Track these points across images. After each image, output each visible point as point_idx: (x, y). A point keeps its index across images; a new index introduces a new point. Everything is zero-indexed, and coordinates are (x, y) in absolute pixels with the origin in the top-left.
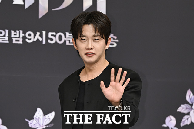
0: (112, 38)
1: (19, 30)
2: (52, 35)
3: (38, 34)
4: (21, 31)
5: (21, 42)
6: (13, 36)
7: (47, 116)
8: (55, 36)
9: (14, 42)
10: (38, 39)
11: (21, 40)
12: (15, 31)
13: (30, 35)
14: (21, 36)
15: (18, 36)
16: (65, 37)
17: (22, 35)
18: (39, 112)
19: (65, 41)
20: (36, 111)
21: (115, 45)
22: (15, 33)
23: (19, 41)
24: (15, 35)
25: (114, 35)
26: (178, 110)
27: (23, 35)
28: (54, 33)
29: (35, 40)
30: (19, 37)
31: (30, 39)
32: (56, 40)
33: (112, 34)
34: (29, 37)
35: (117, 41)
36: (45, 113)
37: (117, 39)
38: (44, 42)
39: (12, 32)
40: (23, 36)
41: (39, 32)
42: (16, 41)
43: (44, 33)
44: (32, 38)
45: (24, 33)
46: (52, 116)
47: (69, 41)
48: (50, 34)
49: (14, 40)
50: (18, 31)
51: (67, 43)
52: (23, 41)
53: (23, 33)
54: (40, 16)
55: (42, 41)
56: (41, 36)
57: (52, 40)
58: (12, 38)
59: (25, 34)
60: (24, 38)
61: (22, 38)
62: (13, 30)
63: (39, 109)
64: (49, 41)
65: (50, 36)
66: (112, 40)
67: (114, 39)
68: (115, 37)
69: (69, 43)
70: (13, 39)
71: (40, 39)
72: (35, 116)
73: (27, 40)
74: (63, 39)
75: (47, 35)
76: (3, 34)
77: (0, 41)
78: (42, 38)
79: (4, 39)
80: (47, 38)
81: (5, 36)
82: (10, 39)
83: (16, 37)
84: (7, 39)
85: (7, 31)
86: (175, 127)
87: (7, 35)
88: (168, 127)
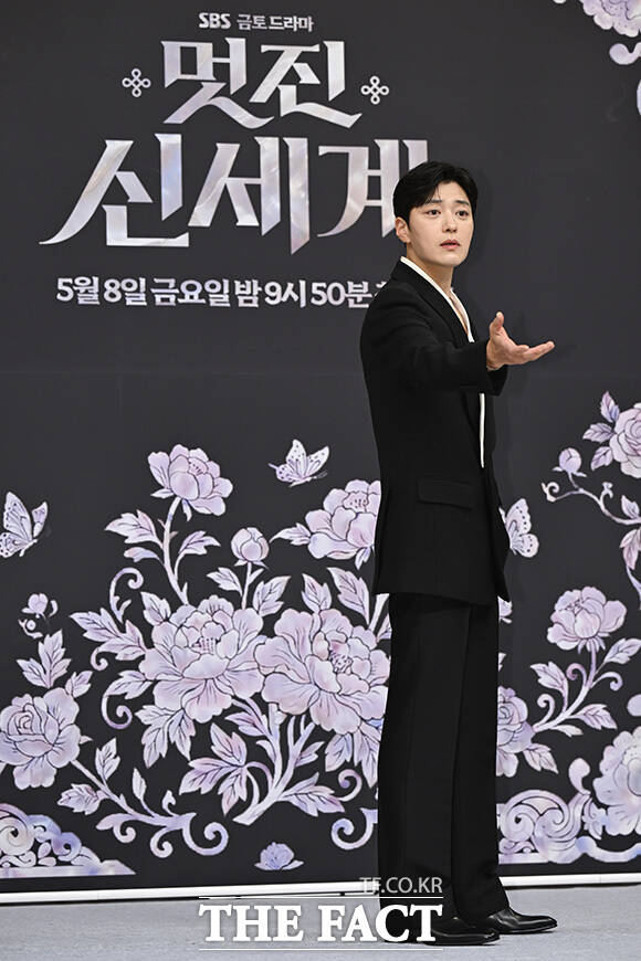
1: (250, 280)
2: (319, 288)
3: (290, 286)
4: (255, 282)
5: (255, 304)
6: (238, 291)
7: (313, 456)
8: (325, 290)
9: (241, 304)
10: (290, 297)
11: (255, 299)
12: (243, 283)
13: (273, 289)
14: (255, 293)
15: (248, 292)
16: (347, 292)
17: (257, 289)
18: (297, 449)
19: (346, 299)
20: (291, 445)
22: (243, 286)
23: (251, 301)
24: (242, 289)
26: (586, 437)
27: (260, 289)
28: (324, 285)
29: (285, 299)
30: (251, 295)
31: (273, 298)
32: (327, 297)
34: (273, 294)
36: (309, 451)
38: (303, 304)
39: (237, 283)
40: (259, 292)
41: (291, 282)
42: (246, 301)
43: (303, 284)
44: (278, 295)
45: (262, 285)
46: (323, 455)
47: (355, 299)
48: (315, 285)
49: (241, 299)
50: (248, 283)
51: (351, 304)
52: (259, 303)
53: (259, 285)
54: (293, 251)
55: (299, 300)
56: (296, 290)
57: (319, 298)
58: (236, 296)
59: (263, 288)
60: (262, 295)
61: (258, 296)
62: (238, 280)
63: (296, 442)
64: (313, 301)
65: (315, 291)
69: (356, 302)
70: (239, 297)
71: (295, 297)
72: (288, 458)
73: (267, 300)
74: (343, 295)
75: (308, 288)
76: (218, 289)
77: (213, 303)
78: (298, 294)
79: (220, 299)
80: (309, 294)
81: (221, 292)
82: (233, 298)
83: (245, 295)
84: (226, 298)
85: (226, 282)
86: (579, 471)
87: (226, 290)
88: (565, 472)
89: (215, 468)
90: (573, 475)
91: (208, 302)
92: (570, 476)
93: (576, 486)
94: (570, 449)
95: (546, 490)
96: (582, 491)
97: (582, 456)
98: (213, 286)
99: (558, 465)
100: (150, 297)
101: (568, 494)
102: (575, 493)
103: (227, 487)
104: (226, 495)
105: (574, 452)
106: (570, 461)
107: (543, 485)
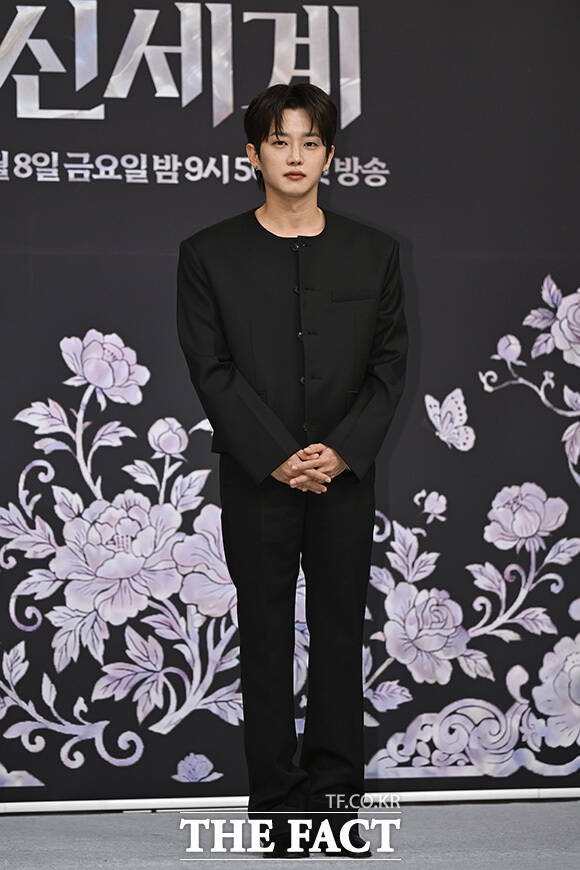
0: (376, 165)
1: (169, 154)
2: (243, 164)
3: (212, 161)
4: (175, 157)
5: (175, 181)
6: (156, 167)
9: (160, 180)
10: (212, 172)
11: (175, 175)
12: (162, 157)
13: (194, 164)
14: (175, 168)
15: (167, 168)
17: (177, 164)
21: (383, 181)
22: (162, 161)
23: (170, 177)
24: (161, 164)
25: (380, 160)
26: (525, 323)
27: (180, 164)
29: (206, 175)
30: (170, 170)
31: (194, 174)
33: (376, 156)
34: (193, 170)
35: (387, 172)
37: (386, 168)
38: (226, 180)
39: (156, 158)
40: (179, 167)
41: (213, 156)
42: (165, 177)
43: (225, 158)
44: (199, 170)
45: (182, 160)
48: (239, 160)
49: (160, 175)
50: (167, 157)
52: (179, 179)
53: (179, 160)
54: (216, 123)
55: (222, 176)
56: (219, 165)
57: (242, 174)
58: (154, 172)
59: (183, 163)
60: (182, 171)
61: (178, 171)
62: (157, 154)
64: (237, 177)
65: (238, 166)
66: (375, 170)
67: (380, 168)
68: (383, 165)
70: (158, 173)
71: (218, 173)
73: (188, 176)
75: (232, 163)
76: (135, 163)
77: (129, 179)
78: (221, 169)
79: (137, 175)
80: (233, 170)
81: (139, 167)
82: (151, 173)
83: (164, 171)
84: (144, 173)
85: (144, 157)
86: (519, 359)
87: (144, 166)
88: (503, 361)
89: (131, 355)
90: (512, 364)
91: (125, 178)
92: (509, 365)
93: (515, 376)
94: (510, 337)
95: (483, 379)
96: (521, 381)
97: (522, 344)
98: (130, 161)
99: (496, 353)
100: (63, 173)
101: (506, 384)
102: (514, 382)
103: (143, 375)
104: (143, 383)
105: (513, 340)
106: (509, 349)
107: (481, 374)
